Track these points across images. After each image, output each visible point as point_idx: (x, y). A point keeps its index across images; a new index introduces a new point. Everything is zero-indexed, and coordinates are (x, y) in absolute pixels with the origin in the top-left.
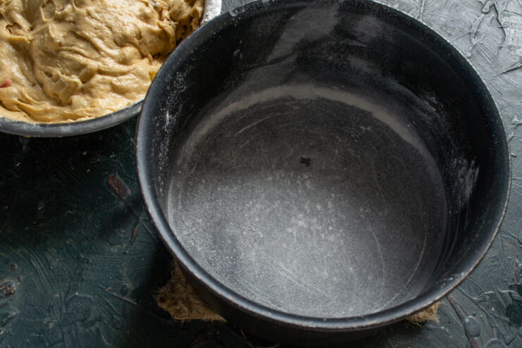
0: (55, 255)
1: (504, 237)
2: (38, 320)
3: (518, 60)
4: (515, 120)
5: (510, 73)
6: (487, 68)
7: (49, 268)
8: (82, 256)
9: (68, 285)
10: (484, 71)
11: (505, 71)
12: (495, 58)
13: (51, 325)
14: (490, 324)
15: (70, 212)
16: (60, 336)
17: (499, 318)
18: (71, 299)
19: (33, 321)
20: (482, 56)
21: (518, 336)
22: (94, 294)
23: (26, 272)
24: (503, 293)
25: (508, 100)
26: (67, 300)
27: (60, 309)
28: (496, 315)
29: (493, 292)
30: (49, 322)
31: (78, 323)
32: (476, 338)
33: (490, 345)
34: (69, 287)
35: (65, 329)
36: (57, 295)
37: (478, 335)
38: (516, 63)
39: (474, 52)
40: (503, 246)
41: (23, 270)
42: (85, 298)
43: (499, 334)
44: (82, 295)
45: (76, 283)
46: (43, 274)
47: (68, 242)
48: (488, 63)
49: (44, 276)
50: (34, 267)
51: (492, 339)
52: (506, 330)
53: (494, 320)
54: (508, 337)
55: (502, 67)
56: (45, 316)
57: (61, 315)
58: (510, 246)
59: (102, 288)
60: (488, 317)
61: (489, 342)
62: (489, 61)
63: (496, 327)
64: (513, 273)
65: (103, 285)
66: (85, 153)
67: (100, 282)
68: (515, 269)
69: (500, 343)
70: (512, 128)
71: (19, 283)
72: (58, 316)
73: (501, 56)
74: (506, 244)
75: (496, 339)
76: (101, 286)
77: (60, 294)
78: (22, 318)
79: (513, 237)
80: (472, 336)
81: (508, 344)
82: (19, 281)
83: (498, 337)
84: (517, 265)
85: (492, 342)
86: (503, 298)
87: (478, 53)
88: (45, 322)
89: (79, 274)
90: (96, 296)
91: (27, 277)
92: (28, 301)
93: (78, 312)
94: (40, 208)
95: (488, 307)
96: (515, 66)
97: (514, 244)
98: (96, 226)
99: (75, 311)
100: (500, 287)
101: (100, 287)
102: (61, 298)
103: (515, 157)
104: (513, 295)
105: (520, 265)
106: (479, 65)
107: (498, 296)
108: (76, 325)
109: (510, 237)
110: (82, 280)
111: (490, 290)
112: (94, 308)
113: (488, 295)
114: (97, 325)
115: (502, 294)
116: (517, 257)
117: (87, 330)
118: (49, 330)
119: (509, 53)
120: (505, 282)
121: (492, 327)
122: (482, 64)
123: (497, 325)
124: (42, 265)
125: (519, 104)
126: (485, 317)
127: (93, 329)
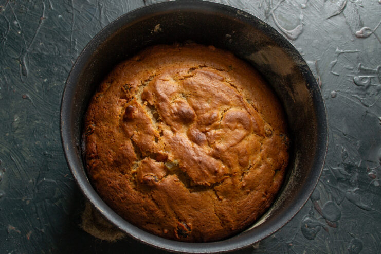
0: (28, 153)
1: (334, 132)
2: (18, 198)
3: (337, 9)
4: (337, 50)
5: (332, 18)
6: (317, 15)
7: (25, 162)
8: (47, 152)
9: (38, 173)
10: (316, 17)
11: (329, 17)
12: (322, 8)
13: (28, 202)
14: (327, 191)
15: (37, 122)
16: (34, 209)
17: (332, 187)
18: (41, 184)
19: (14, 199)
20: (313, 7)
21: (345, 199)
22: (57, 180)
23: (8, 165)
24: (335, 170)
25: (332, 36)
26: (38, 184)
27: (34, 191)
28: (331, 185)
29: (328, 169)
30: (26, 200)
31: (46, 200)
32: (317, 201)
33: (327, 206)
34: (39, 174)
35: (37, 205)
36: (31, 181)
37: (319, 199)
38: (337, 11)
39: (308, 4)
40: (333, 137)
41: (6, 164)
42: (51, 182)
43: (333, 198)
44: (48, 180)
45: (43, 172)
46: (20, 166)
47: (36, 143)
48: (318, 12)
49: (21, 168)
50: (14, 161)
51: (328, 202)
52: (337, 194)
53: (329, 188)
54: (339, 200)
55: (327, 14)
56: (23, 196)
57: (34, 195)
58: (338, 137)
59: (62, 175)
60: (325, 187)
61: (326, 203)
62: (318, 10)
63: (330, 193)
64: (340, 155)
65: (62, 172)
66: (45, 80)
67: (60, 171)
68: (342, 152)
69: (333, 204)
70: (335, 56)
71: (3, 173)
72: (32, 195)
73: (326, 6)
74: (335, 135)
75: (331, 201)
76: (62, 173)
77: (33, 180)
78: (7, 198)
79: (340, 131)
80: (315, 200)
81: (339, 204)
82: (4, 171)
83: (332, 200)
84: (343, 150)
85: (329, 204)
86: (334, 173)
87: (311, 5)
88: (23, 200)
89: (46, 166)
90: (58, 181)
91: (9, 169)
92: (11, 185)
93: (45, 192)
94: (16, 120)
95: (325, 179)
96: (336, 14)
97: (340, 136)
98: (56, 131)
99: (44, 192)
100: (332, 166)
101: (60, 174)
102: (34, 183)
103: (338, 76)
104: (341, 171)
105: (345, 150)
106: (312, 13)
107: (331, 171)
108: (45, 202)
109: (337, 131)
110: (48, 170)
111: (326, 168)
112: (57, 189)
113: (325, 171)
114: (60, 201)
115: (333, 170)
116: (343, 144)
117: (53, 205)
118: (26, 205)
119: (331, 4)
120: (335, 161)
121: (328, 193)
122: (313, 12)
123: (331, 192)
124: (19, 160)
125: (340, 39)
126: (323, 186)
127: (57, 204)
